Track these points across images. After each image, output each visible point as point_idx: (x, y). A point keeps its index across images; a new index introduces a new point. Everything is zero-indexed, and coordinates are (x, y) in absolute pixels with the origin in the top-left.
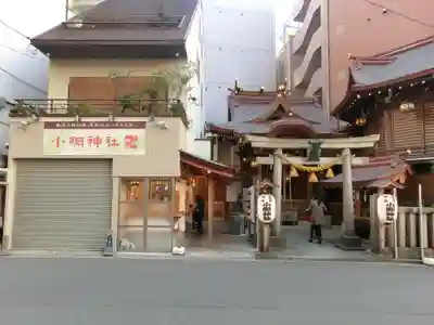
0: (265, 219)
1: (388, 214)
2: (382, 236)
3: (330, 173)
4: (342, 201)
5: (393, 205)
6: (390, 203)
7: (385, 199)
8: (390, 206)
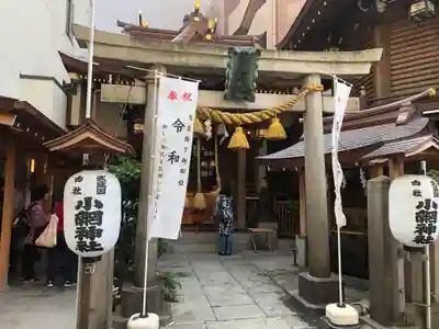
0: (81, 246)
1: (420, 230)
2: (401, 285)
3: (277, 130)
4: (297, 197)
5: (435, 206)
6: (428, 201)
7: (417, 188)
8: (428, 207)
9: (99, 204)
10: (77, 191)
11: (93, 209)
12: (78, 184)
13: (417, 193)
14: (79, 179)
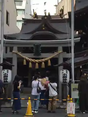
5: (66, 75)
6: (65, 74)
7: (63, 72)
8: (65, 75)
9: (7, 74)
10: (4, 72)
11: (6, 75)
12: (4, 71)
13: (63, 73)
14: (4, 70)
